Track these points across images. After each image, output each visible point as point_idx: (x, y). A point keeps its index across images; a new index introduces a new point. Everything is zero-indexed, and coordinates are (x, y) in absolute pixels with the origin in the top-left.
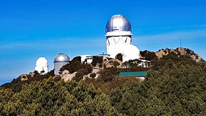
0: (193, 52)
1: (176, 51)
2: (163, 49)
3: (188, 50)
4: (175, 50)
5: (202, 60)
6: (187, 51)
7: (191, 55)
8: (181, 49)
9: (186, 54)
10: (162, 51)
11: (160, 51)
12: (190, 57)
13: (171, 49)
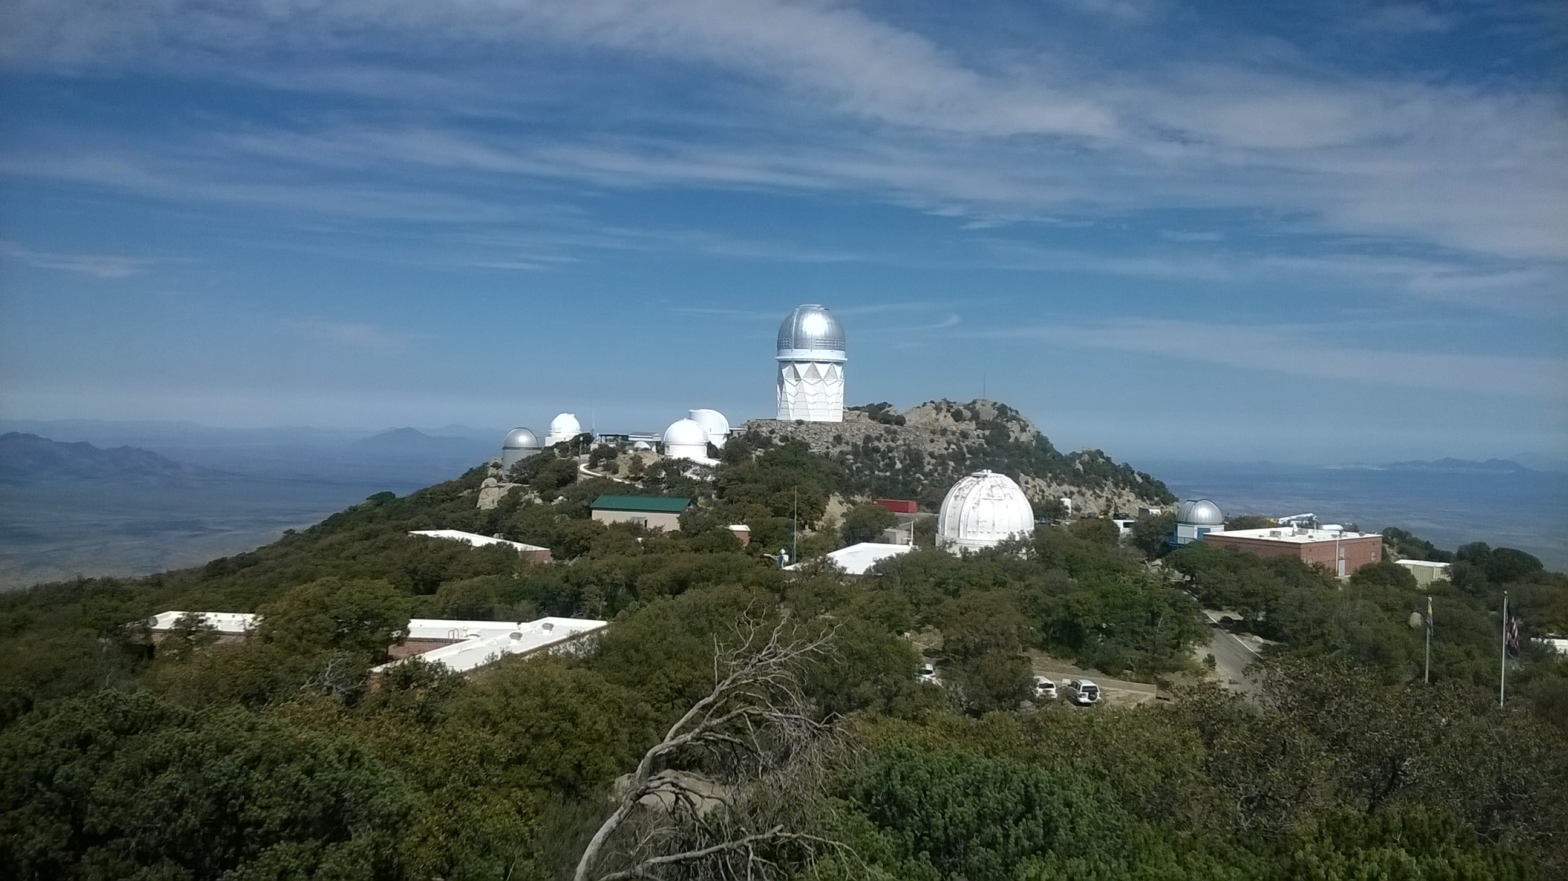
0: (1017, 412)
1: (969, 409)
2: (932, 402)
3: (1003, 407)
4: (966, 407)
5: (1039, 437)
6: (998, 409)
7: (1007, 421)
8: (983, 403)
9: (997, 418)
10: (930, 406)
11: (924, 404)
12: (1005, 427)
13: (955, 403)
